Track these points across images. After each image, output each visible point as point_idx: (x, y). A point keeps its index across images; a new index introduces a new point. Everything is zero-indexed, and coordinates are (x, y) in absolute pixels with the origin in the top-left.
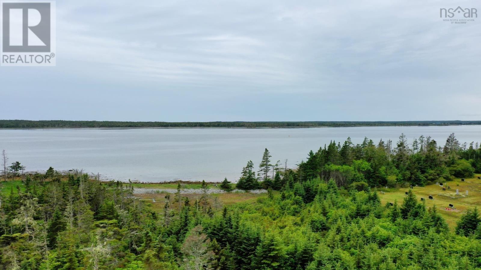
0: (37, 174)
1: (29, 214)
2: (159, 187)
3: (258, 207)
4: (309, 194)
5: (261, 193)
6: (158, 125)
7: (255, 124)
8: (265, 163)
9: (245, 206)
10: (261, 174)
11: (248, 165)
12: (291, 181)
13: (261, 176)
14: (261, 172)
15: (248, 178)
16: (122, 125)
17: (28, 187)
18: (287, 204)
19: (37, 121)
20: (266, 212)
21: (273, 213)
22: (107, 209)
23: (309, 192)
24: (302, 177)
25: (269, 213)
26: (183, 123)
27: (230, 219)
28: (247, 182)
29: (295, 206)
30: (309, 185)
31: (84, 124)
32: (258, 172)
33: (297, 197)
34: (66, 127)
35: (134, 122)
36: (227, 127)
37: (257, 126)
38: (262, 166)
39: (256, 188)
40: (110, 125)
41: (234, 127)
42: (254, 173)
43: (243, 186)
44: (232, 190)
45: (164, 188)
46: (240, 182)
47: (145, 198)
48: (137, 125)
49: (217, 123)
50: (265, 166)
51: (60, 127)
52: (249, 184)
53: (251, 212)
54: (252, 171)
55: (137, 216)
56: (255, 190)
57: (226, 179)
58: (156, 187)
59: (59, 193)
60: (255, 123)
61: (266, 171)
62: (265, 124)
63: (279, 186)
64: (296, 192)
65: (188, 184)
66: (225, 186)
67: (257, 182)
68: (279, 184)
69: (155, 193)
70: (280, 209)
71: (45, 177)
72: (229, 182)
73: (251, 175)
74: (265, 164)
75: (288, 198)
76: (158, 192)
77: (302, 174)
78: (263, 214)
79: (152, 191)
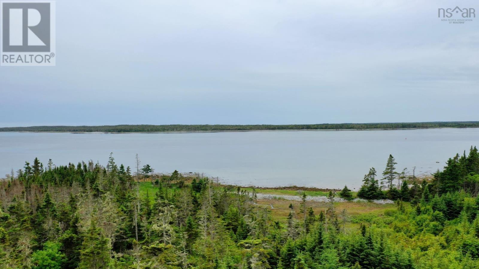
0: (164, 177)
1: (167, 221)
2: (276, 193)
3: (387, 220)
4: (451, 209)
5: (386, 204)
6: (266, 127)
7: (365, 126)
8: (389, 170)
9: (372, 219)
10: (384, 183)
11: (370, 173)
12: (426, 193)
13: (384, 185)
14: (385, 180)
15: (370, 187)
16: (232, 128)
17: (161, 191)
18: (425, 221)
19: (159, 126)
20: (399, 228)
21: (407, 230)
22: (232, 216)
23: (451, 207)
24: (440, 189)
25: (402, 228)
26: (290, 125)
27: (370, 239)
28: (369, 191)
29: (435, 223)
30: (450, 199)
31: (198, 127)
32: (382, 180)
33: (437, 212)
34: (183, 131)
35: (242, 126)
36: (335, 130)
37: (368, 128)
38: (385, 173)
39: (380, 197)
40: (221, 128)
41: (343, 129)
42: (377, 181)
43: (365, 195)
44: (353, 199)
45: (281, 194)
46: (362, 191)
47: (263, 204)
48: (245, 128)
49: (325, 125)
50: (390, 174)
51: (177, 131)
52: (373, 193)
53: (379, 225)
54: (375, 180)
55: (263, 225)
56: (379, 200)
57: (346, 187)
58: (273, 192)
59: (188, 198)
60: (365, 124)
61: (391, 179)
62: (377, 126)
63: (407, 196)
64: (435, 206)
65: (304, 190)
66: (346, 194)
67: (382, 192)
68: (406, 194)
69: (272, 199)
70: (416, 225)
71: (171, 179)
72: (350, 191)
73: (374, 183)
74: (390, 172)
75: (425, 213)
76: (275, 198)
77: (439, 185)
78: (396, 230)
79: (269, 197)
